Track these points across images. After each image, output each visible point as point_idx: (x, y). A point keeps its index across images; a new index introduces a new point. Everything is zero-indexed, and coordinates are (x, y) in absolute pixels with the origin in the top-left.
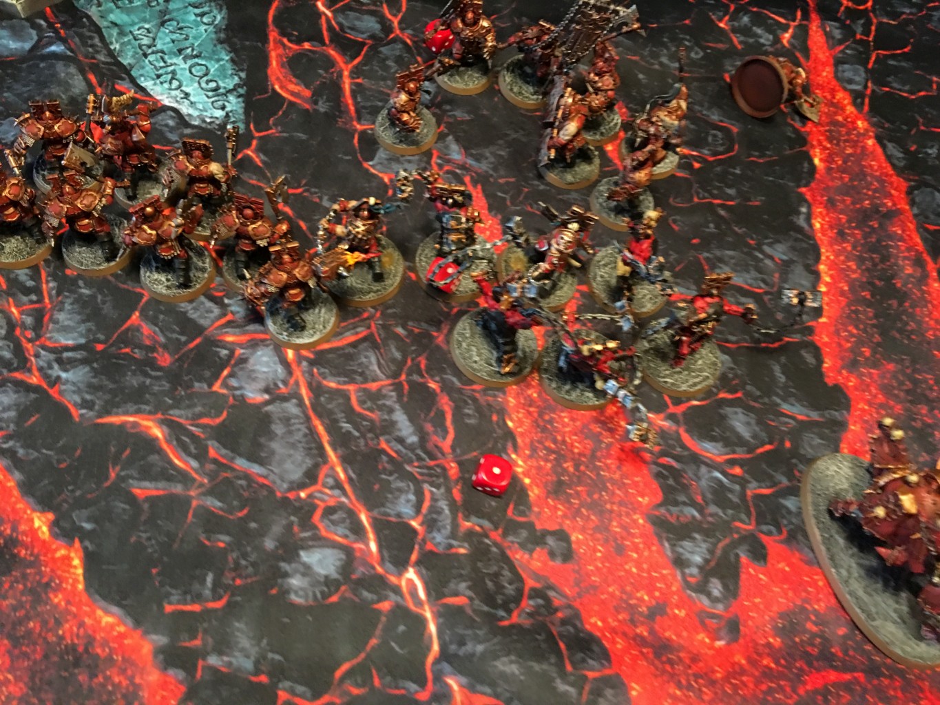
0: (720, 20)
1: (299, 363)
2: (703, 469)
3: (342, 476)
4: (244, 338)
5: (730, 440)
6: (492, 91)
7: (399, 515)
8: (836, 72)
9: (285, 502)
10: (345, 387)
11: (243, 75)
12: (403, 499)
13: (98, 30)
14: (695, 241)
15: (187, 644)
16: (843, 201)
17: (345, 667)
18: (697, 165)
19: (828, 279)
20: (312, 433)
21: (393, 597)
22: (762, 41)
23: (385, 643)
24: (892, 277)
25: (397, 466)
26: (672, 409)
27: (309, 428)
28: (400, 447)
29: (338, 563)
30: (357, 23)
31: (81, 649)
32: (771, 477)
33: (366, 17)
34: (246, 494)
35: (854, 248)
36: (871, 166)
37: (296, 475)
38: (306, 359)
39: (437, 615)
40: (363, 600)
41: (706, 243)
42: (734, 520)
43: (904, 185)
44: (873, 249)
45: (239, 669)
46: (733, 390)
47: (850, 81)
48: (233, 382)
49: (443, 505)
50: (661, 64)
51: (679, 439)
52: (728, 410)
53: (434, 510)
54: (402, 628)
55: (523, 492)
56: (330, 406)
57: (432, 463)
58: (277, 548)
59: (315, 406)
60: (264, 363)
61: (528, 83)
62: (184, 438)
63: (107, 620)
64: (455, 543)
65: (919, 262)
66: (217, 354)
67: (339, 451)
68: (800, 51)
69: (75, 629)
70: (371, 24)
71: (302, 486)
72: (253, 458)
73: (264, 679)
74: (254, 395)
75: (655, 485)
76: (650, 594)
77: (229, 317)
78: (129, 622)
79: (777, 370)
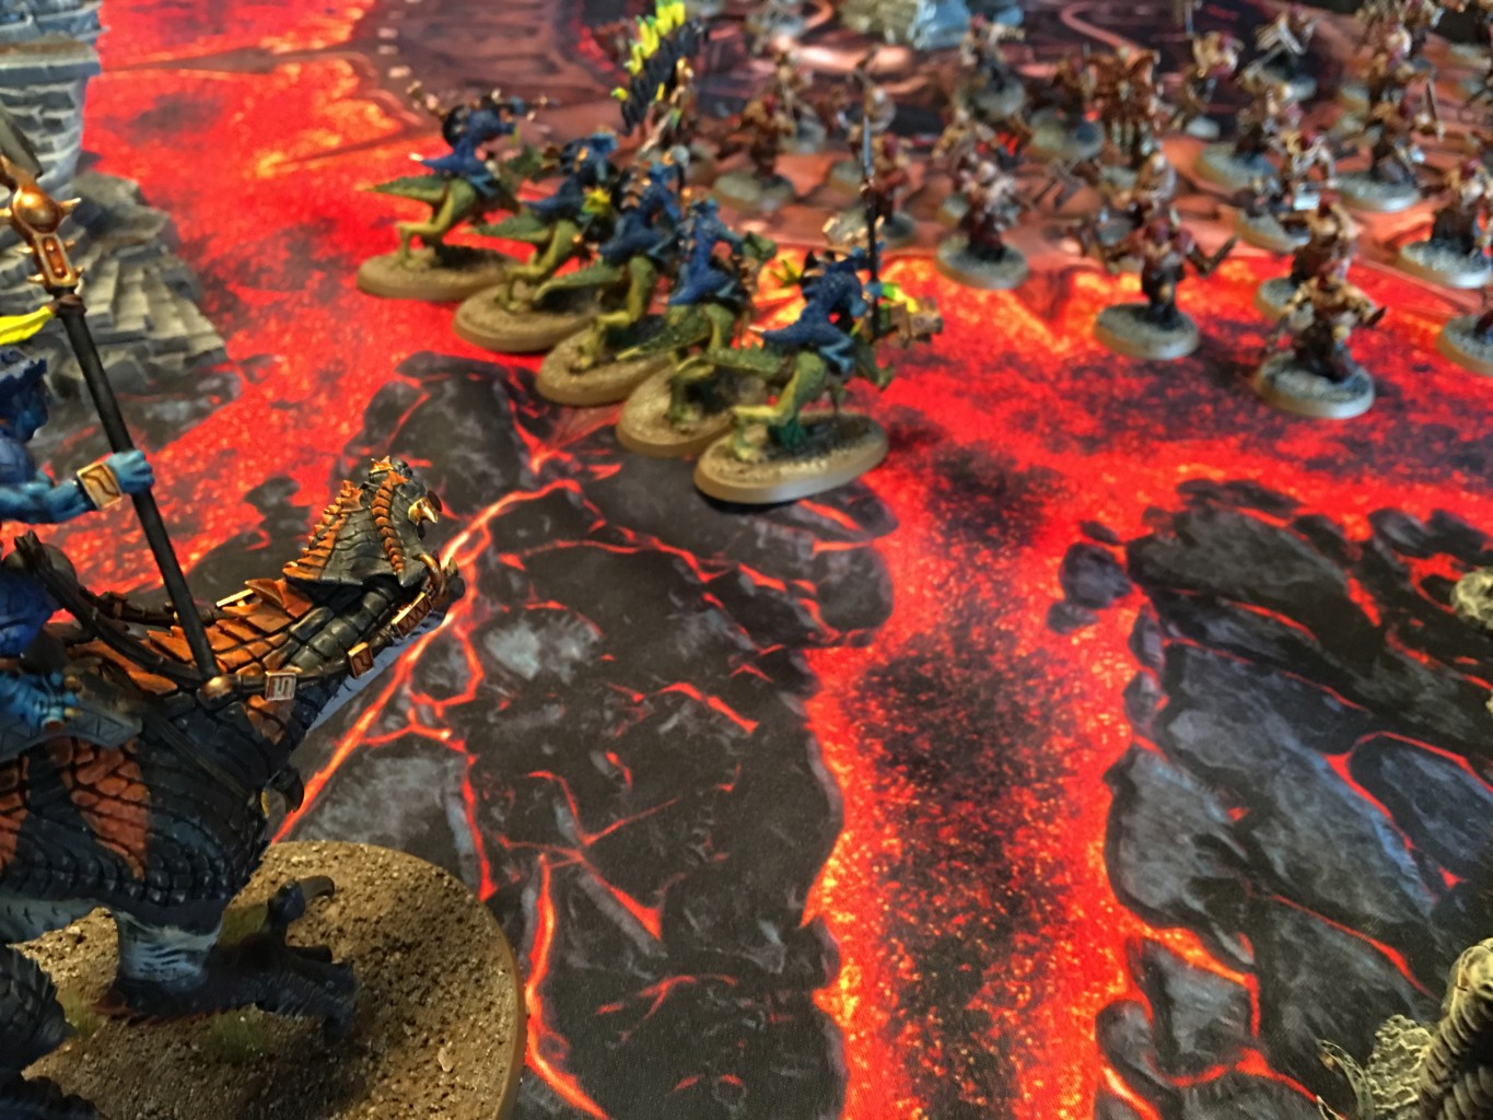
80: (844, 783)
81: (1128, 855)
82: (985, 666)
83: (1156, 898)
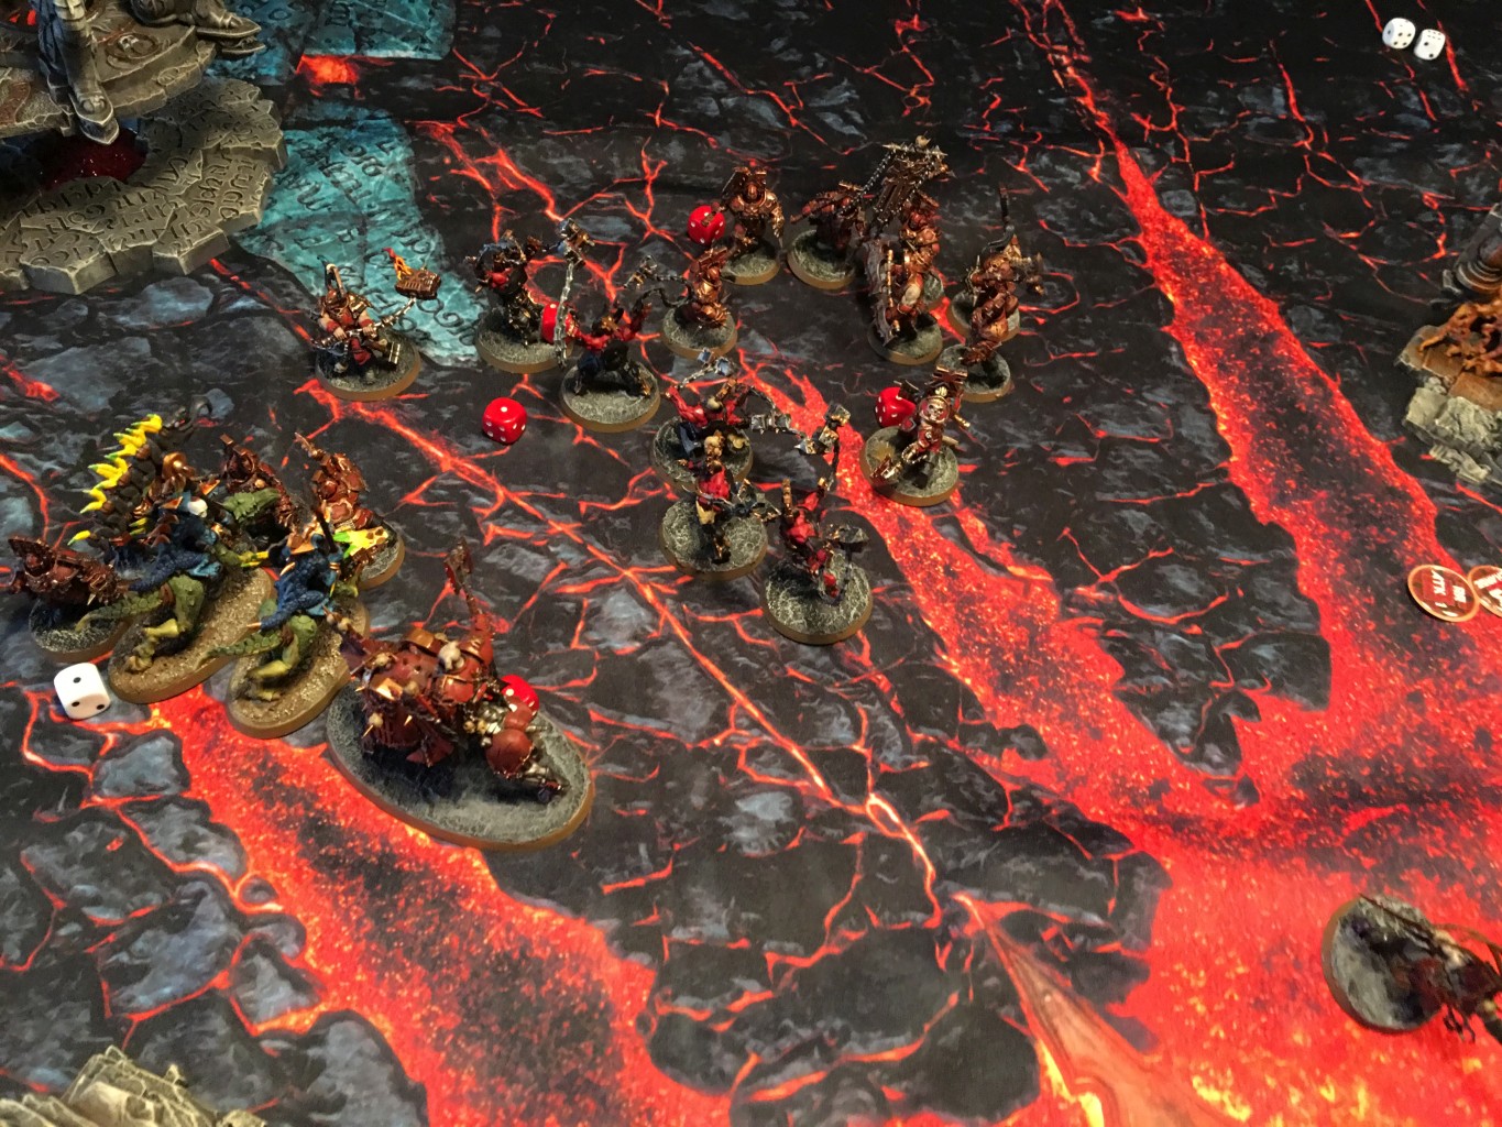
0: (1018, 164)
1: (663, 603)
2: (1159, 635)
3: (756, 713)
4: (587, 587)
5: (1177, 600)
6: (785, 275)
7: (835, 742)
8: (1161, 202)
9: (700, 755)
10: (727, 619)
11: (485, 302)
12: (835, 724)
13: (290, 276)
14: (1066, 400)
15: (643, 922)
16: (1214, 334)
17: (834, 911)
18: (1041, 321)
19: (1224, 416)
20: (703, 672)
21: (863, 828)
22: (1070, 180)
23: (869, 878)
24: (1293, 402)
25: (818, 692)
26: (1102, 579)
27: (700, 670)
28: (811, 671)
29: (785, 806)
30: (602, 227)
31: (516, 955)
32: (1235, 630)
33: (610, 219)
34: (651, 753)
35: (1242, 379)
36: (1233, 292)
37: (703, 722)
38: (669, 596)
39: (919, 835)
40: (830, 837)
41: (1080, 399)
42: (1209, 680)
43: (1275, 306)
44: (1264, 376)
45: (711, 938)
46: (1162, 548)
47: (1180, 208)
48: (594, 636)
49: (884, 719)
50: (966, 219)
51: (1120, 608)
52: (1163, 570)
53: (874, 727)
54: (883, 858)
55: (968, 695)
56: (714, 642)
57: (855, 680)
58: (708, 804)
59: (697, 644)
60: (620, 608)
61: (825, 260)
62: (556, 707)
63: (538, 915)
64: (913, 758)
65: (1317, 382)
66: (563, 609)
67: (744, 688)
68: (1115, 184)
69: (503, 934)
70: (617, 225)
71: (714, 733)
72: (645, 714)
73: (744, 943)
74: (623, 646)
75: (1112, 660)
76: (1147, 774)
77: (562, 566)
78: (567, 912)
79: (1202, 518)
80: (527, 910)
81: (370, 1045)
82: (559, 1087)
83: (335, 1034)
